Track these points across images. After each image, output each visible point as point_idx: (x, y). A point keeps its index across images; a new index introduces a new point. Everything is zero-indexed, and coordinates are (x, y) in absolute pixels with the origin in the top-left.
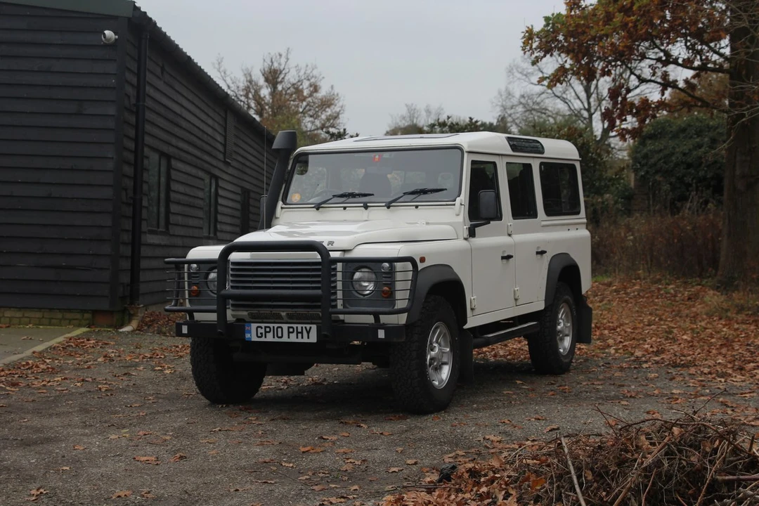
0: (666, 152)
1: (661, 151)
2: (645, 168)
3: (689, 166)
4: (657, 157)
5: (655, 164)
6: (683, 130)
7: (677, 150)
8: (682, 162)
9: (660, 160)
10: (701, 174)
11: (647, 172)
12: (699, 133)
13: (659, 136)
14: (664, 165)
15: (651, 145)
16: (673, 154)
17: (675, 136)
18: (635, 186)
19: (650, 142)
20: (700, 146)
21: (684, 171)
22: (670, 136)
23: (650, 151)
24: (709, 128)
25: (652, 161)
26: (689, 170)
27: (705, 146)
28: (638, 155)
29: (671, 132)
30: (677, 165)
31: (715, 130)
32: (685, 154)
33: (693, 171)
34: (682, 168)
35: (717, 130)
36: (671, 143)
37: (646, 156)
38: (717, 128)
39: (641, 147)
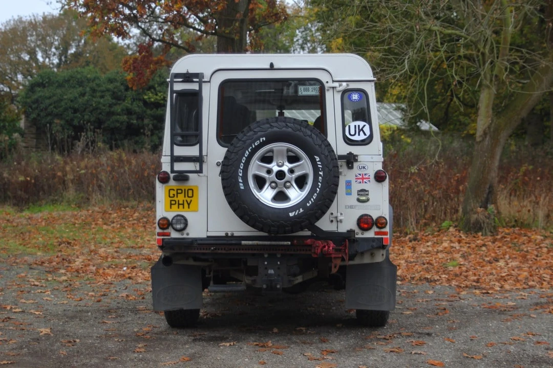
0: (55, 98)
1: (50, 98)
2: (37, 111)
3: (76, 111)
4: (47, 102)
5: (46, 109)
6: (68, 81)
7: (65, 97)
8: (70, 108)
9: (50, 105)
10: (86, 117)
11: (39, 115)
12: (80, 83)
13: (47, 85)
14: (55, 109)
15: (40, 93)
16: (61, 100)
17: (60, 86)
18: (25, 126)
19: (39, 89)
20: (83, 95)
21: (72, 115)
22: (56, 85)
23: (41, 97)
24: (89, 80)
25: (42, 106)
26: (76, 115)
27: (87, 94)
28: (28, 100)
29: (57, 81)
30: (66, 109)
31: (93, 82)
32: (72, 101)
33: (80, 116)
34: (70, 113)
35: (95, 82)
36: (59, 91)
37: (36, 101)
38: (94, 80)
39: (30, 93)
